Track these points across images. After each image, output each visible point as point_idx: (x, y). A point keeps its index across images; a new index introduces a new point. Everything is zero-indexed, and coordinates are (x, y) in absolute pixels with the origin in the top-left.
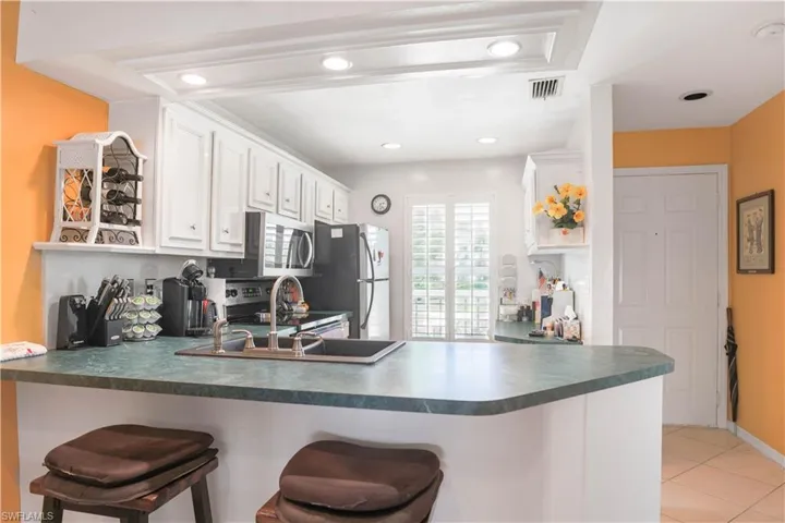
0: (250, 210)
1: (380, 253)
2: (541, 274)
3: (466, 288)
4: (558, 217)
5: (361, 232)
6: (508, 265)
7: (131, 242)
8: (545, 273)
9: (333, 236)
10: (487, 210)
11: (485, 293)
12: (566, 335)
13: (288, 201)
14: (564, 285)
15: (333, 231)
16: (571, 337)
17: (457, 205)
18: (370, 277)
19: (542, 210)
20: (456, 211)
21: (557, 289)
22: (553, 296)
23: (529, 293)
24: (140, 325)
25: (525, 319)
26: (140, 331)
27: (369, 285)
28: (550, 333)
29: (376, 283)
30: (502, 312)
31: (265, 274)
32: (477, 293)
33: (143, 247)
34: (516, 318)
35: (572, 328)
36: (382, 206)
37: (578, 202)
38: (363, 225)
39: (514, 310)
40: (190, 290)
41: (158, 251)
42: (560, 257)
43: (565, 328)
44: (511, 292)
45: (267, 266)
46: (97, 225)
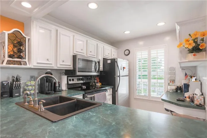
0: (74, 55)
1: (124, 68)
2: (186, 74)
3: (155, 78)
4: (190, 47)
5: (116, 60)
6: (172, 71)
7: (24, 65)
8: (188, 74)
9: (108, 63)
10: (163, 51)
11: (163, 81)
12: (196, 102)
13: (91, 52)
14: (196, 79)
15: (108, 61)
16: (198, 104)
17: (151, 50)
18: (119, 75)
19: (182, 46)
20: (152, 52)
21: (193, 80)
22: (189, 84)
23: (180, 81)
24: (29, 90)
25: (179, 91)
26: (28, 92)
27: (119, 78)
28: (188, 99)
29: (120, 77)
30: (169, 88)
31: (77, 74)
32: (159, 81)
33: (28, 66)
34: (175, 91)
35: (199, 100)
36: (128, 53)
37: (202, 40)
38: (117, 59)
39: (174, 88)
40: (47, 79)
41: (33, 67)
42: (195, 67)
43: (195, 99)
44: (173, 81)
45: (78, 72)
46: (7, 58)
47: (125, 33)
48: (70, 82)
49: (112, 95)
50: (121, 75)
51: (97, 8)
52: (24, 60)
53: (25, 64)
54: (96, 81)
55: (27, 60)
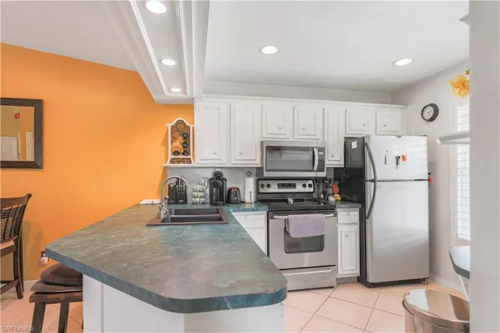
0: (262, 140)
5: (366, 143)
9: (353, 148)
13: (304, 129)
15: (353, 143)
18: (373, 178)
27: (373, 184)
29: (378, 183)
31: (265, 176)
33: (193, 164)
36: (430, 114)
38: (368, 136)
45: (267, 170)
46: (171, 156)
47: (398, 64)
48: (262, 190)
49: (358, 227)
50: (378, 178)
51: (278, 52)
52: (188, 157)
53: (189, 161)
54: (330, 191)
55: (191, 157)
